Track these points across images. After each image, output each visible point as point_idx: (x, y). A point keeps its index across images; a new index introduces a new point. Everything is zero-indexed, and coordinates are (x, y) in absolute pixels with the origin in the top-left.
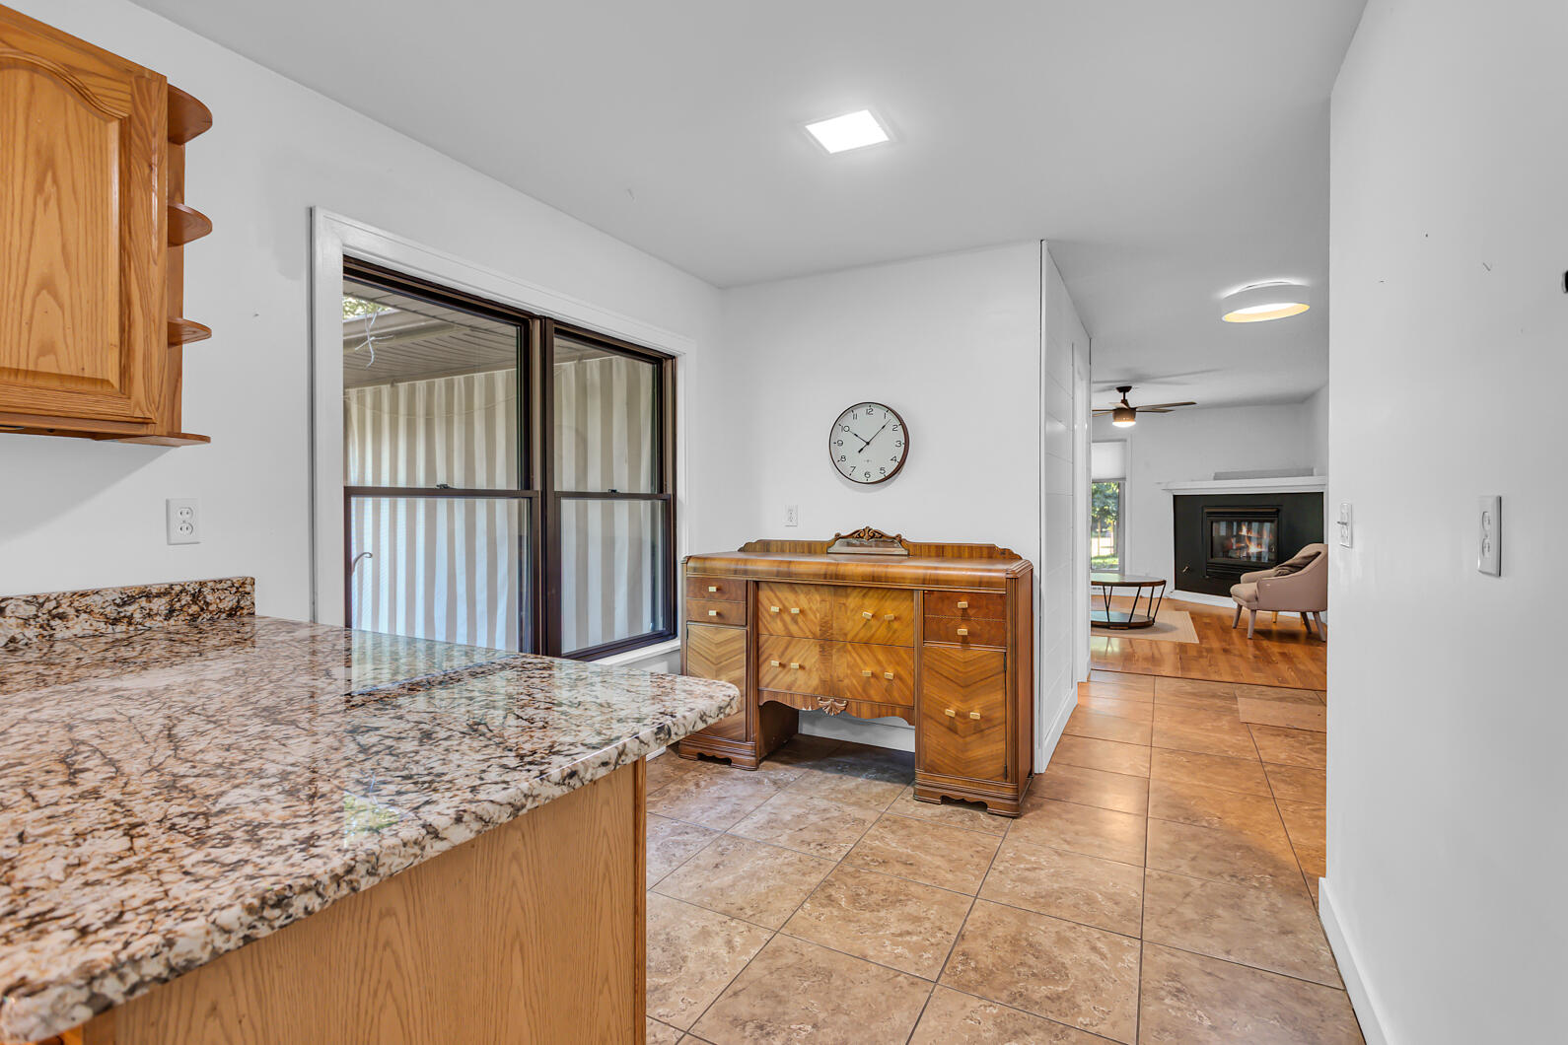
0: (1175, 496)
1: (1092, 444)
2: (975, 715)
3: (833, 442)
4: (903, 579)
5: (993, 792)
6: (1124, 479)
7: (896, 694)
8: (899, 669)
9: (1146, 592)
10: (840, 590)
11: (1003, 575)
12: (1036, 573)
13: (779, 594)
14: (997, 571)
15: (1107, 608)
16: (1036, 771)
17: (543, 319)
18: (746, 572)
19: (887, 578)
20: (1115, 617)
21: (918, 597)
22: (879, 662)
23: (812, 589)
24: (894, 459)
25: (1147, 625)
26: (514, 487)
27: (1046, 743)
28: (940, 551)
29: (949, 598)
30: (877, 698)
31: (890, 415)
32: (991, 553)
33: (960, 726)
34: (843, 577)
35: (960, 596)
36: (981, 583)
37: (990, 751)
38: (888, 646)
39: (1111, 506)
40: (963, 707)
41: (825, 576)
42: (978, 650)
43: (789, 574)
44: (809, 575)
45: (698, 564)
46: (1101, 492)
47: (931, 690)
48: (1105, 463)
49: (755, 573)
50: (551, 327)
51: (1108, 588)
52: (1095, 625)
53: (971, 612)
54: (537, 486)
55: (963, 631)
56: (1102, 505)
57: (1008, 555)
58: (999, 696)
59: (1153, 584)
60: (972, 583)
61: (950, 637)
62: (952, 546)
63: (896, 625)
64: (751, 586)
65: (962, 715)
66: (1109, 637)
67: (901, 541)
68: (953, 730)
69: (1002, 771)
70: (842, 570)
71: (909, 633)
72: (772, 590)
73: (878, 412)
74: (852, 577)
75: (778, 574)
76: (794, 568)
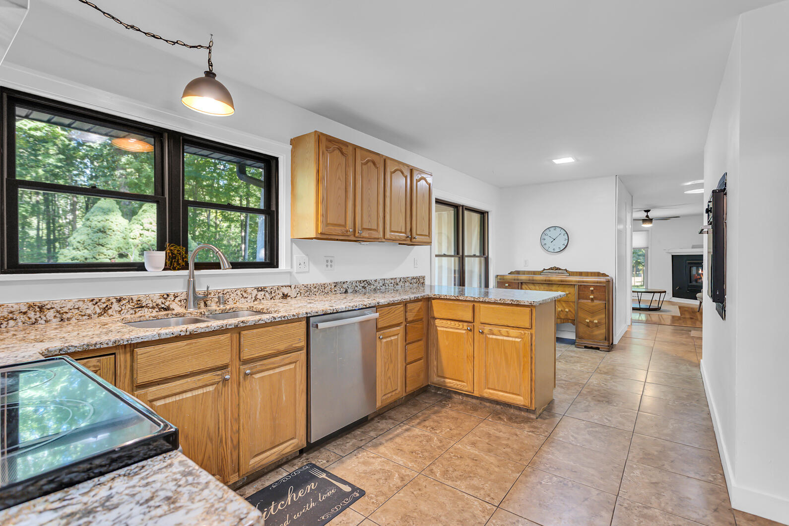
0: (672, 256)
1: (633, 233)
2: (596, 321)
3: (542, 239)
4: (572, 281)
5: (602, 344)
6: (648, 248)
7: (569, 316)
8: (570, 308)
9: (657, 296)
10: (550, 285)
11: (605, 280)
12: (614, 281)
13: (529, 286)
14: (603, 279)
15: (639, 303)
16: (614, 344)
17: (463, 206)
18: (518, 280)
19: (566, 281)
20: (643, 306)
21: (577, 287)
22: (563, 306)
23: (541, 285)
24: (564, 245)
25: (657, 309)
26: (453, 254)
27: (617, 335)
28: (580, 274)
29: (587, 287)
30: (563, 318)
31: (562, 230)
32: (598, 274)
33: (591, 325)
34: (552, 281)
35: (591, 286)
36: (597, 282)
37: (601, 332)
38: (567, 302)
39: (641, 260)
40: (592, 319)
41: (545, 281)
42: (596, 302)
43: (533, 280)
44: (539, 280)
45: (501, 277)
46: (636, 253)
47: (581, 315)
48: (639, 240)
49: (521, 280)
50: (464, 207)
51: (639, 294)
52: (634, 309)
53: (594, 291)
54: (461, 254)
55: (592, 297)
56: (636, 259)
57: (604, 275)
58: (603, 316)
59: (661, 292)
60: (594, 282)
61: (588, 298)
62: (585, 272)
63: (569, 295)
64: (520, 284)
65: (591, 322)
66: (640, 314)
67: (566, 271)
68: (588, 326)
69: (604, 338)
70: (551, 279)
71: (573, 298)
72: (527, 285)
73: (558, 229)
74: (555, 281)
75: (529, 280)
76: (534, 278)
